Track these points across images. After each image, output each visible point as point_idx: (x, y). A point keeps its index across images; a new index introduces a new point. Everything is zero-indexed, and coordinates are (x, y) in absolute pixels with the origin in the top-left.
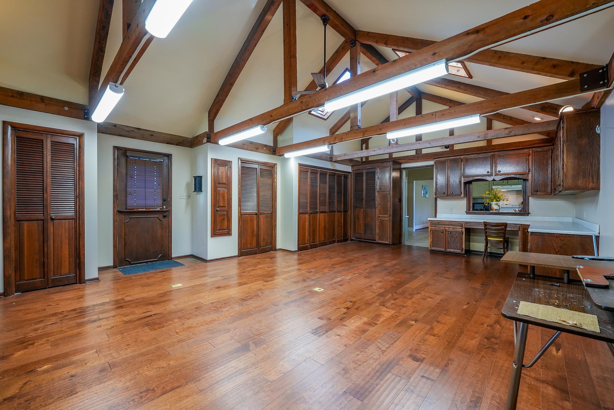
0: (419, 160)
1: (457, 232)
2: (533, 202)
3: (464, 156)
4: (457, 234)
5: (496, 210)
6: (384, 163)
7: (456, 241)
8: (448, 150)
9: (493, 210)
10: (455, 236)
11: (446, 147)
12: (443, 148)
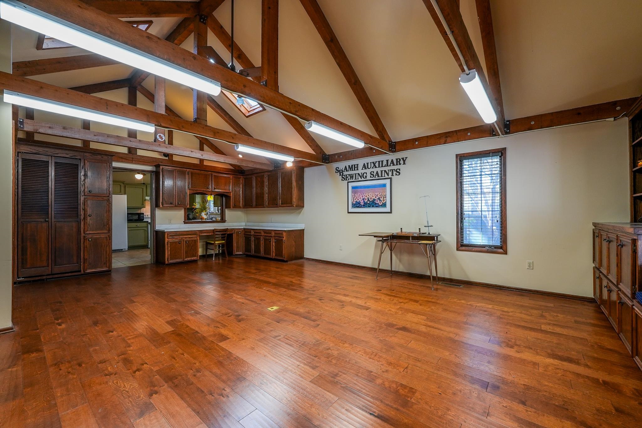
0: (134, 162)
1: (193, 241)
2: (228, 212)
3: (189, 170)
4: (193, 243)
5: (205, 219)
6: (97, 155)
7: (192, 249)
8: (167, 158)
9: (203, 219)
10: (192, 245)
11: (165, 155)
12: (161, 155)
